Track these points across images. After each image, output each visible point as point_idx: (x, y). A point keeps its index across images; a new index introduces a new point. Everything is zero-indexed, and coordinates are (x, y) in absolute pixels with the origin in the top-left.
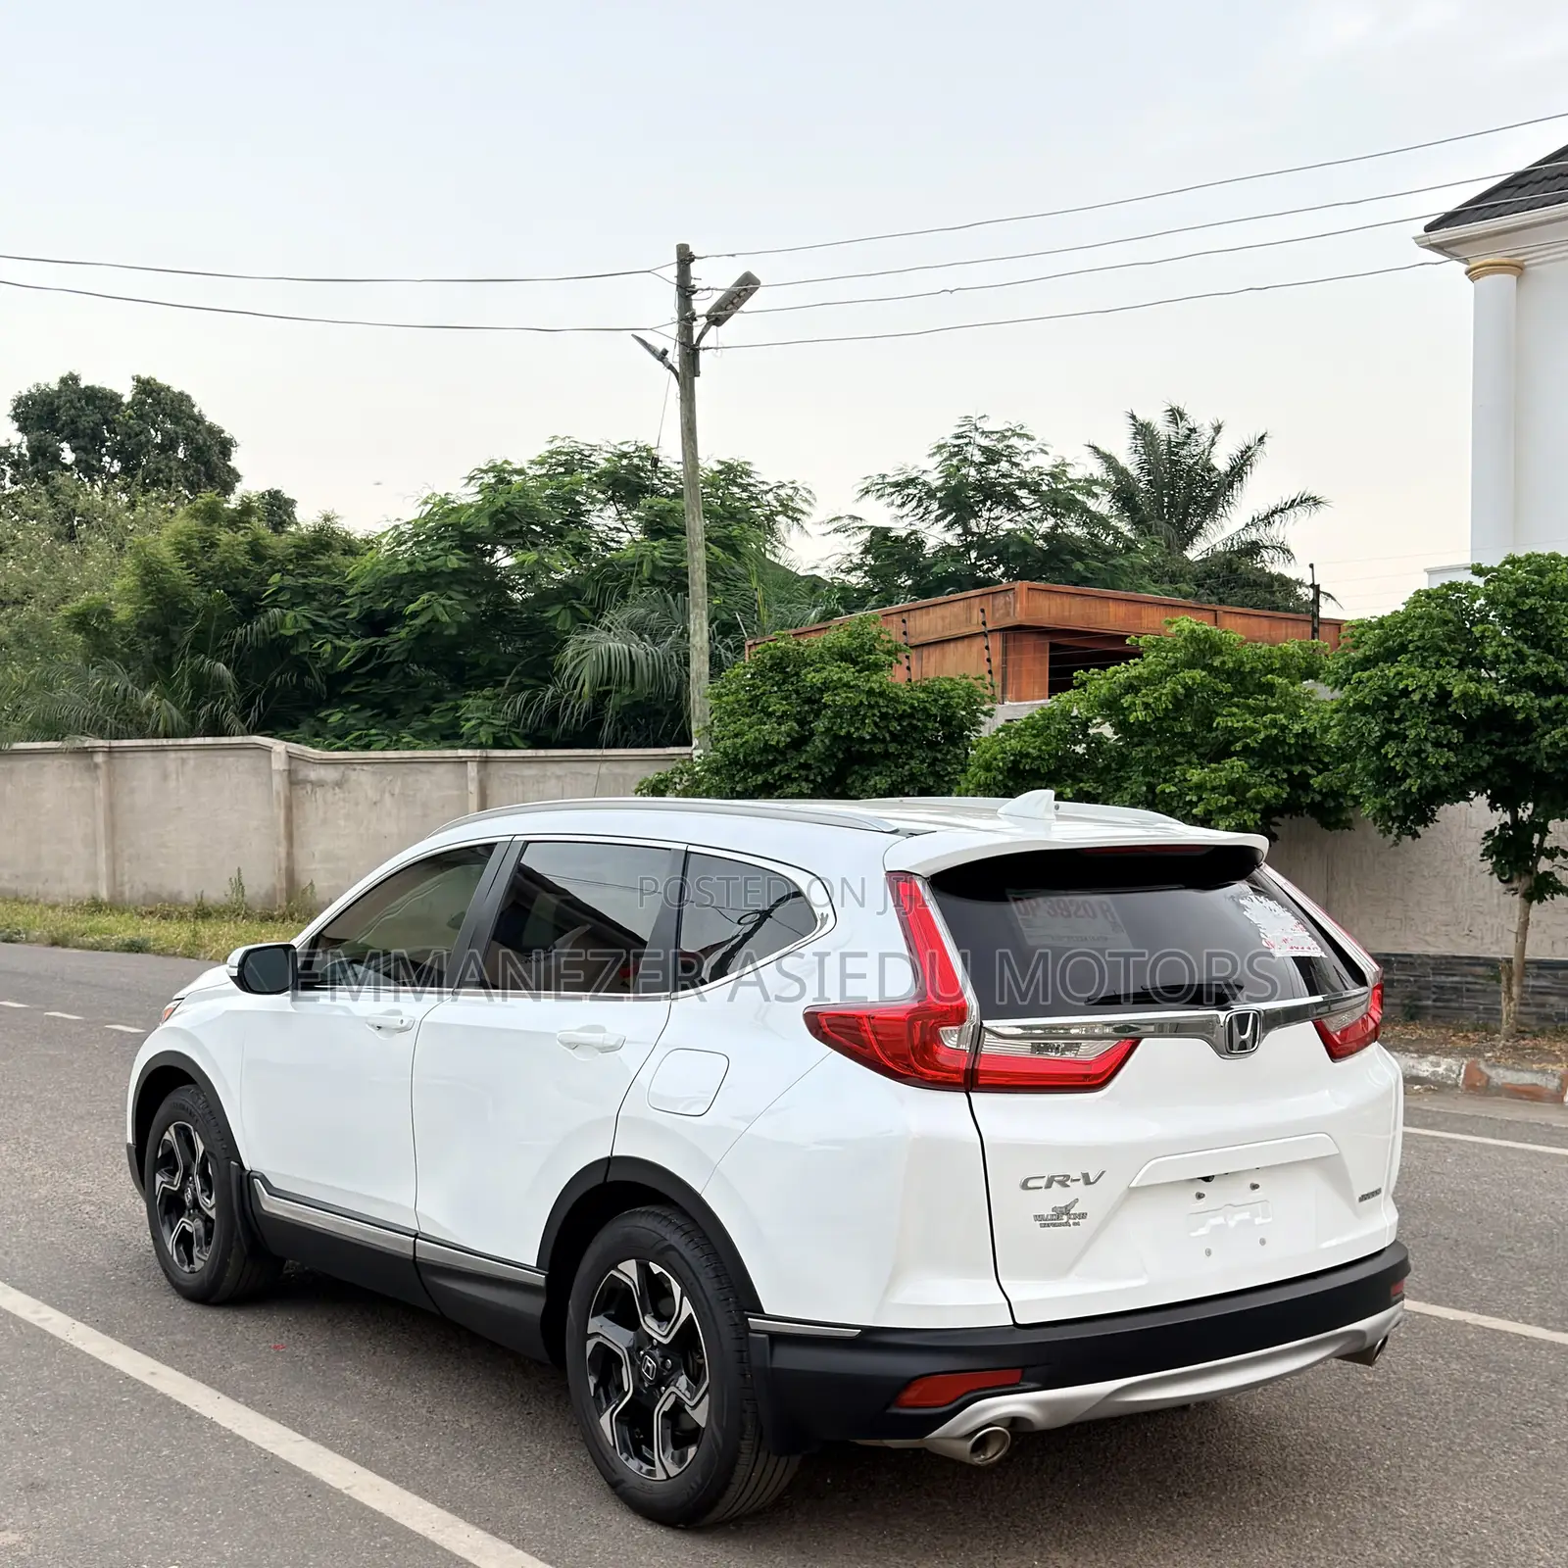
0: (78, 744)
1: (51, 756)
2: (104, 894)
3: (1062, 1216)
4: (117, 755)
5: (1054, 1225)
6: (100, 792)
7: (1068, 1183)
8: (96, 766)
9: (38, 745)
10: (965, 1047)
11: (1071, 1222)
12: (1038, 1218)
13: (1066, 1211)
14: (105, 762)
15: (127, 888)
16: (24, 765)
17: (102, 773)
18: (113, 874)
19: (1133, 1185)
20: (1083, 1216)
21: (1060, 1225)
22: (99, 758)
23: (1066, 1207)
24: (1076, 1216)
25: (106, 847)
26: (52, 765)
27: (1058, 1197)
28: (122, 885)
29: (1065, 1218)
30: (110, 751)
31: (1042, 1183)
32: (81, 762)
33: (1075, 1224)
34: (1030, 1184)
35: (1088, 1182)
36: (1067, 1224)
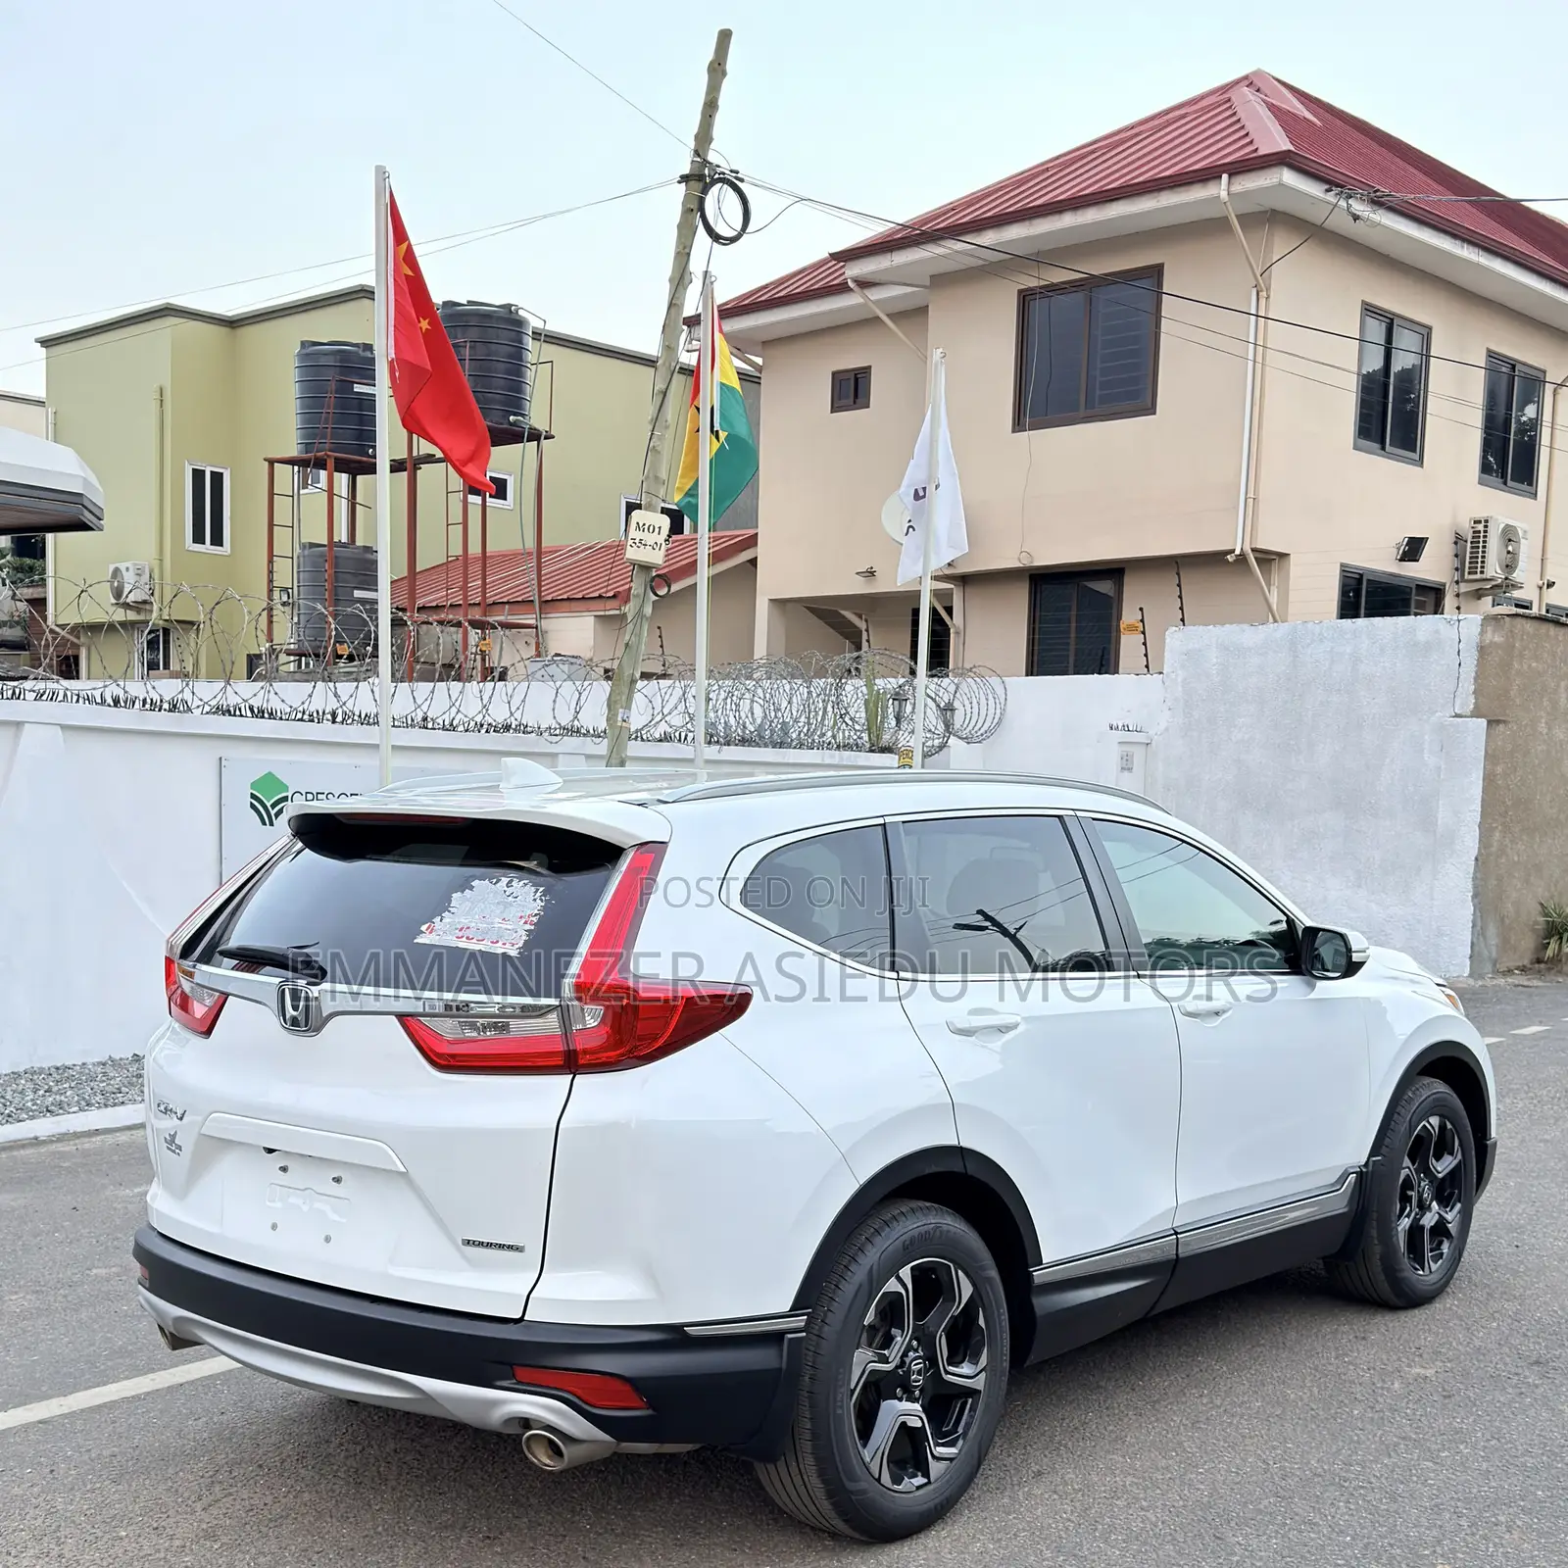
3: (172, 1143)
11: (176, 1151)
13: (173, 1139)
19: (202, 1131)
20: (180, 1147)
23: (173, 1136)
24: (177, 1147)
29: (174, 1146)
33: (178, 1154)
35: (178, 1117)
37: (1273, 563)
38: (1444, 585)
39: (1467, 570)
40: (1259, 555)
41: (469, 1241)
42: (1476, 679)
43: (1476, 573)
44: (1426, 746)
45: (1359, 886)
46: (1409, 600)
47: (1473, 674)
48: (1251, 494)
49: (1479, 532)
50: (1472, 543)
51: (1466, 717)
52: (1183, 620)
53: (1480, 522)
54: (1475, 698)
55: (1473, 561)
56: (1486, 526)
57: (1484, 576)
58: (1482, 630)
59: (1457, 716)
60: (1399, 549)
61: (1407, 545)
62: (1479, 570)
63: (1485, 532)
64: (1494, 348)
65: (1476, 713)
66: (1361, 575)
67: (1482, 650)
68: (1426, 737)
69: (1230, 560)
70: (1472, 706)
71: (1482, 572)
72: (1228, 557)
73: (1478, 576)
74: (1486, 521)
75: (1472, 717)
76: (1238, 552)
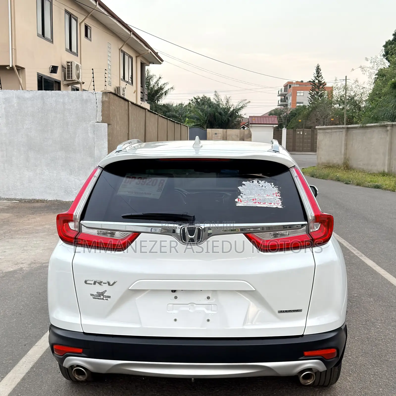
0: (383, 124)
1: (376, 128)
2: (386, 171)
3: (100, 295)
4: (394, 127)
5: (98, 299)
6: (388, 139)
7: (102, 284)
8: (388, 131)
9: (373, 124)
10: (77, 230)
11: (105, 298)
12: (92, 295)
13: (102, 294)
14: (391, 129)
15: (393, 169)
16: (369, 130)
17: (389, 133)
18: (390, 164)
19: (129, 288)
20: (109, 297)
21: (100, 299)
22: (389, 128)
23: (102, 293)
24: (106, 297)
25: (388, 156)
26: (376, 130)
27: (98, 289)
28: (392, 167)
29: (102, 297)
30: (392, 126)
31: (93, 282)
32: (384, 129)
33: (106, 299)
34: (88, 282)
35: (109, 284)
36: (103, 299)
37: (20, 70)
38: (60, 81)
39: (67, 77)
40: (17, 68)
41: (281, 311)
42: (102, 111)
43: (70, 78)
44: (89, 131)
45: (71, 174)
46: (53, 85)
47: (101, 110)
48: (14, 47)
49: (69, 66)
50: (67, 69)
51: (99, 123)
52: (1, 87)
53: (69, 62)
54: (102, 117)
55: (68, 75)
56: (71, 64)
57: (72, 79)
58: (102, 96)
59: (97, 122)
60: (50, 69)
61: (52, 68)
62: (70, 77)
63: (71, 66)
64: (66, 9)
65: (103, 121)
66: (42, 76)
67: (103, 102)
68: (89, 129)
69: (8, 68)
70: (101, 119)
71: (71, 78)
72: (7, 67)
73: (70, 79)
74: (71, 62)
75: (102, 123)
76: (11, 66)
